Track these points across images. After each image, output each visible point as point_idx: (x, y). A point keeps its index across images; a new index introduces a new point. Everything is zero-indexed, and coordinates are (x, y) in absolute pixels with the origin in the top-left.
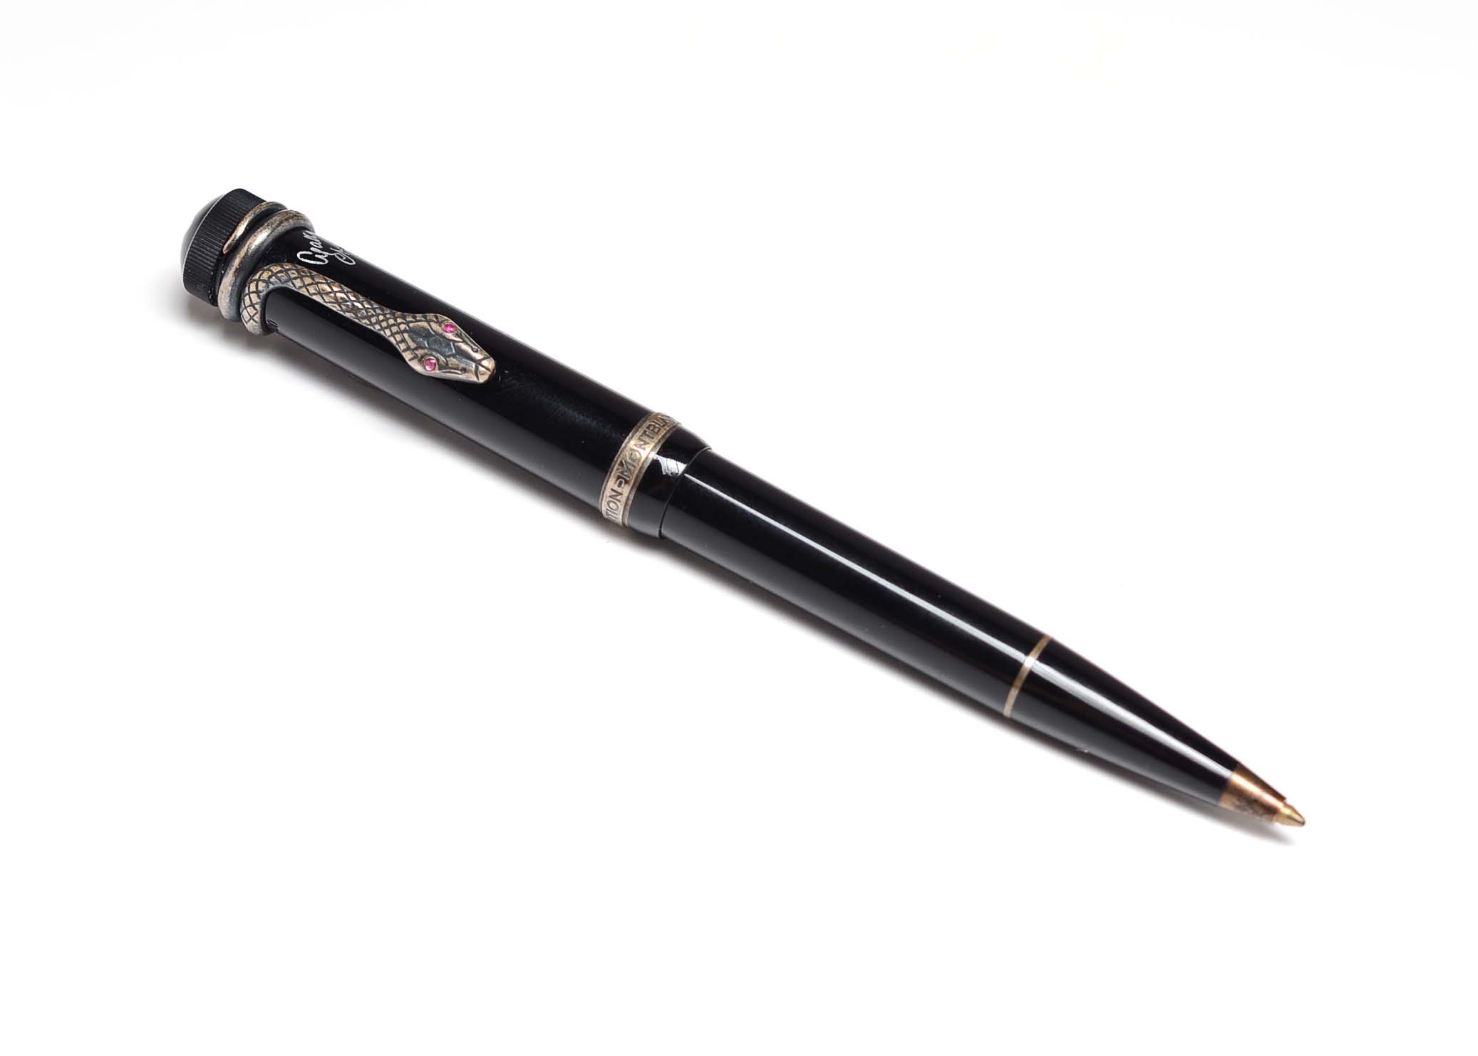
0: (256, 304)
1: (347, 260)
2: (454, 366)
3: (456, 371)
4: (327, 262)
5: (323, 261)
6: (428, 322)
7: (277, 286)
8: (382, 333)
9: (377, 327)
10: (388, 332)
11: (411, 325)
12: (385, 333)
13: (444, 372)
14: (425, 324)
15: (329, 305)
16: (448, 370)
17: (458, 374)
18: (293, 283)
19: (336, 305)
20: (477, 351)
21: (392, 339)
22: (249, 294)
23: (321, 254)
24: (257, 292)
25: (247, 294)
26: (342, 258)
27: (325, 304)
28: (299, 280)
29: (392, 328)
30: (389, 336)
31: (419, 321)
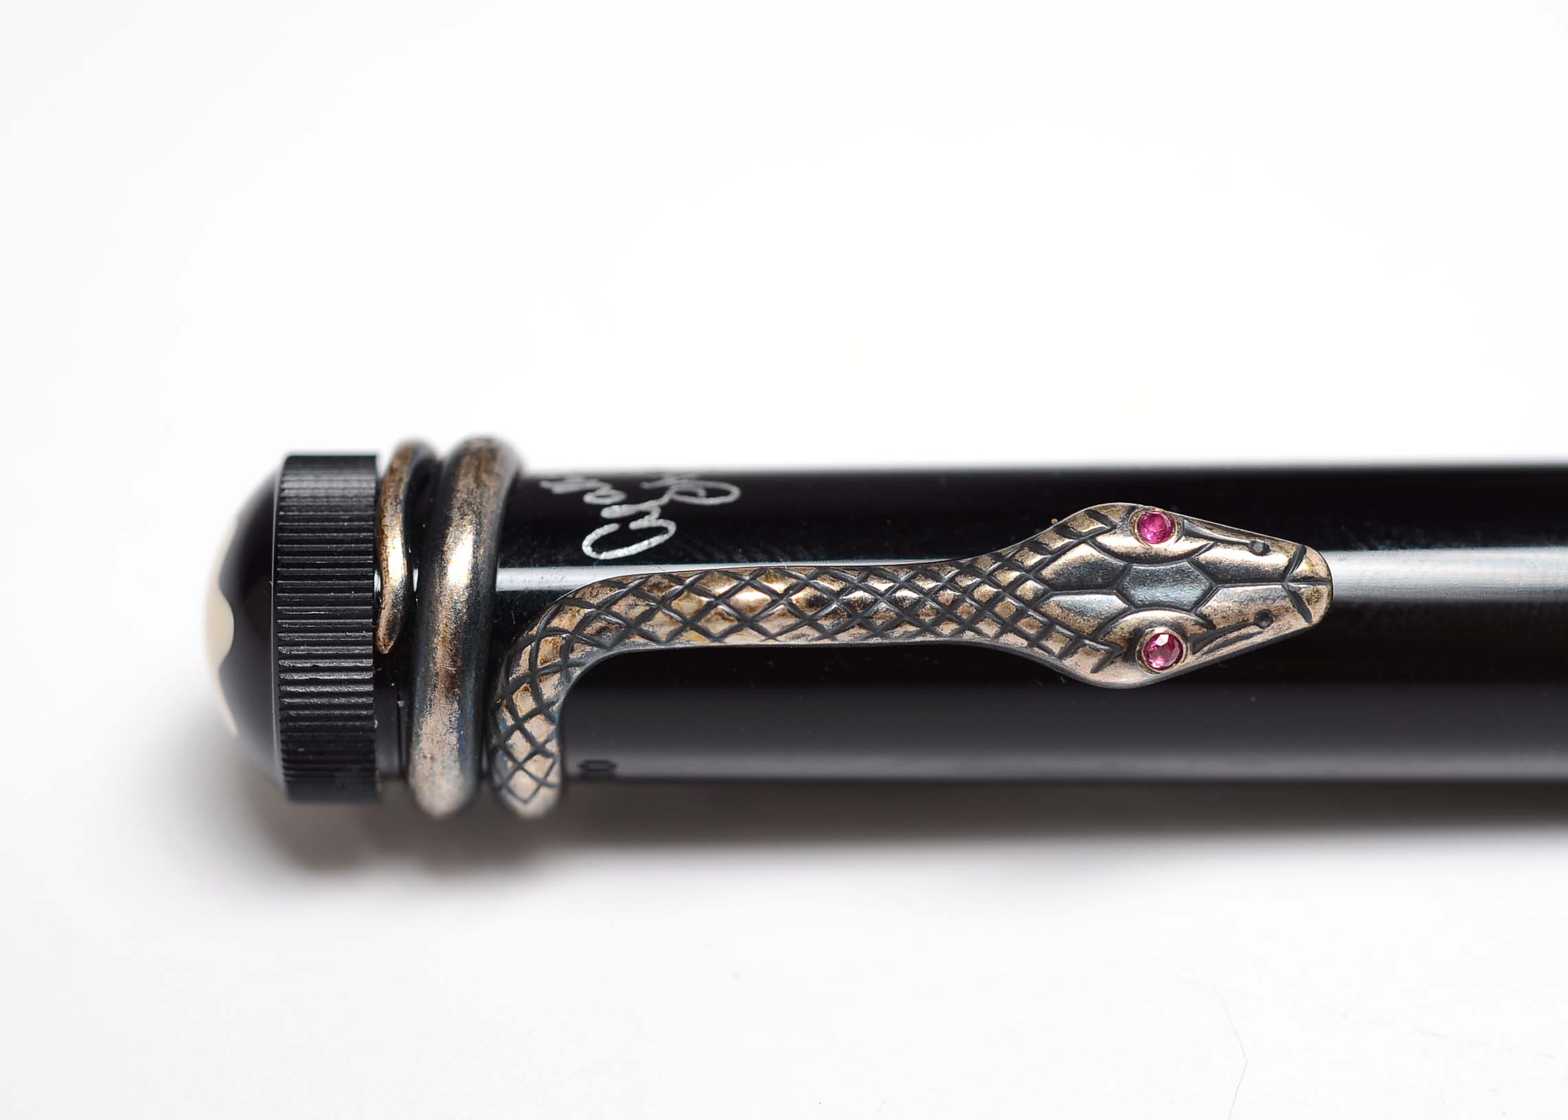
0: (547, 741)
1: (711, 493)
2: (1232, 622)
3: (1244, 631)
4: (672, 527)
5: (660, 530)
6: (1091, 539)
7: (591, 661)
8: (969, 636)
9: (947, 629)
10: (989, 629)
11: (1047, 572)
12: (979, 632)
13: (1206, 653)
14: (1084, 552)
15: (783, 640)
16: (1219, 640)
17: (1251, 636)
18: (645, 635)
19: (805, 630)
20: (1265, 551)
21: (1012, 641)
22: (519, 725)
23: (641, 515)
24: (542, 708)
25: (511, 731)
26: (694, 495)
27: (771, 642)
28: (659, 617)
29: (998, 609)
30: (998, 636)
31: (1064, 550)
